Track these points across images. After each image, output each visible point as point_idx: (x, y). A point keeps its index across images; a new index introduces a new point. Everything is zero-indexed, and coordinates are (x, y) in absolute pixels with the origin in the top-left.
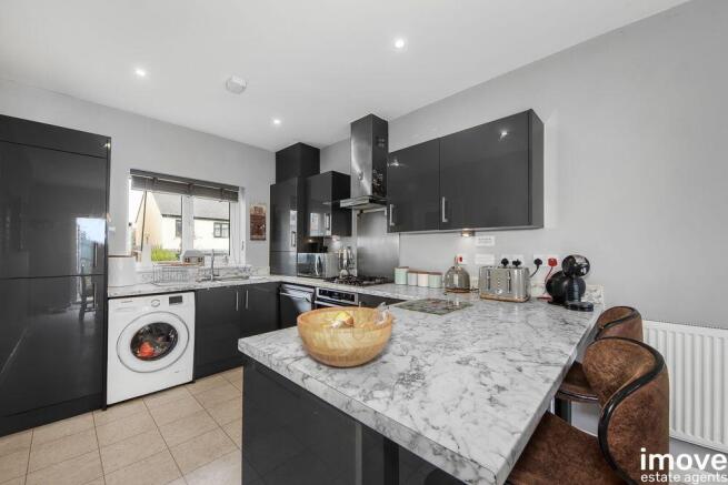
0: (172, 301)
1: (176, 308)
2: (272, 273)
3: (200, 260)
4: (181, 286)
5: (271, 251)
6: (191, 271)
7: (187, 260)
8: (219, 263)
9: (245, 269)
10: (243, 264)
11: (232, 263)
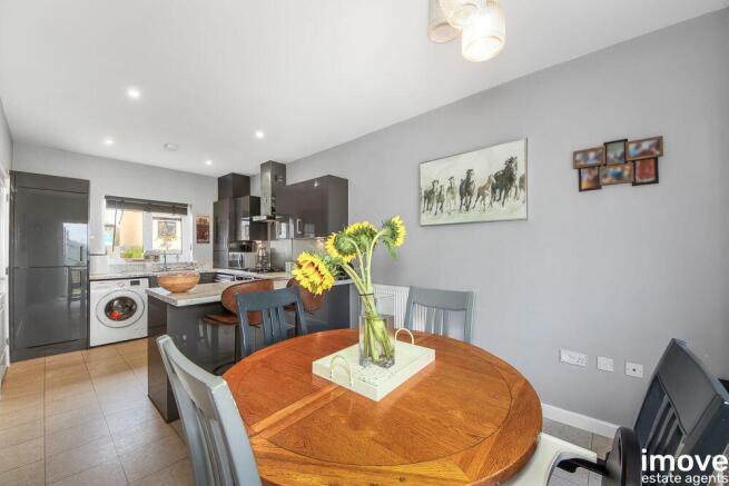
0: (133, 283)
1: (135, 288)
2: (214, 267)
3: (156, 258)
4: (138, 274)
5: (214, 251)
6: (149, 264)
7: (147, 257)
8: (170, 259)
9: (192, 264)
10: (191, 260)
11: (182, 259)
